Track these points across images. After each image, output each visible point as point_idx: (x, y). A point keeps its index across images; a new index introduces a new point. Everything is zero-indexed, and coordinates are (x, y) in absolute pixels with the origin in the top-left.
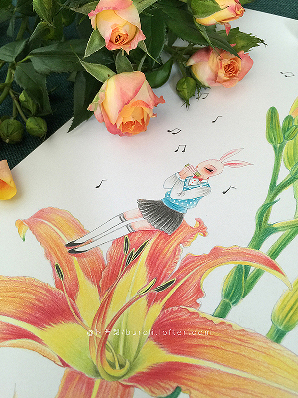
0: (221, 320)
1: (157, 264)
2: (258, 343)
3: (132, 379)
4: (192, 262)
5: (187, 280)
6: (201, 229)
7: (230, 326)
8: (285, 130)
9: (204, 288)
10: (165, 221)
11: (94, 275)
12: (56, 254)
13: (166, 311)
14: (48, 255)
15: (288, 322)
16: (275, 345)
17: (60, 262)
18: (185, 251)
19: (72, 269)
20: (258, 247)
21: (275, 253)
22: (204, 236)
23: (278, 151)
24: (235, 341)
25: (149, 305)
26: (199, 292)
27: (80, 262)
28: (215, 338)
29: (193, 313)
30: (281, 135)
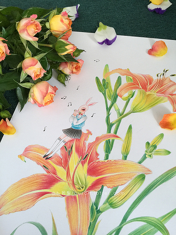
0: (107, 160)
1: (80, 151)
2: (120, 162)
3: (87, 190)
4: (91, 145)
5: (92, 152)
6: (90, 133)
7: (111, 161)
8: (104, 85)
9: (98, 152)
10: (76, 135)
11: (59, 163)
12: (41, 162)
13: (89, 165)
14: (38, 164)
15: (127, 152)
16: (125, 161)
17: (44, 164)
18: (87, 143)
19: (50, 165)
20: (110, 132)
21: (116, 132)
22: (91, 135)
23: (104, 94)
24: (113, 165)
25: (83, 165)
26: (97, 154)
27: (51, 161)
28: (108, 166)
29: (98, 162)
30: (103, 87)
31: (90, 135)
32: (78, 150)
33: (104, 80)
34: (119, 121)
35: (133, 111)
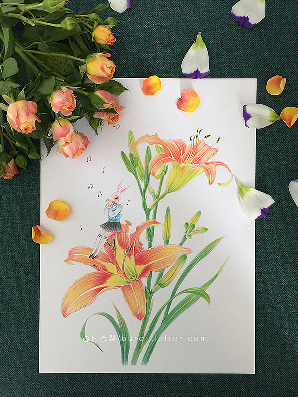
0: (151, 248)
2: (164, 247)
3: (138, 278)
4: (133, 236)
5: (135, 243)
6: (129, 224)
7: (154, 248)
8: (132, 162)
9: (141, 242)
10: (115, 228)
11: (107, 260)
12: (89, 262)
13: (135, 256)
14: (87, 264)
15: (168, 237)
16: (168, 245)
17: (92, 263)
18: (129, 234)
19: (99, 263)
20: (149, 219)
21: (155, 218)
23: (135, 174)
24: (158, 251)
25: (130, 257)
27: (99, 259)
29: (143, 251)
30: (132, 165)
31: (129, 226)
32: (121, 244)
33: (131, 155)
34: (156, 205)
35: (169, 191)
